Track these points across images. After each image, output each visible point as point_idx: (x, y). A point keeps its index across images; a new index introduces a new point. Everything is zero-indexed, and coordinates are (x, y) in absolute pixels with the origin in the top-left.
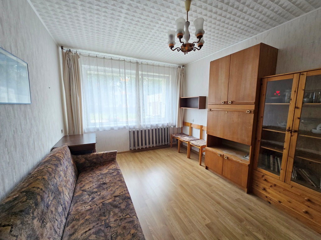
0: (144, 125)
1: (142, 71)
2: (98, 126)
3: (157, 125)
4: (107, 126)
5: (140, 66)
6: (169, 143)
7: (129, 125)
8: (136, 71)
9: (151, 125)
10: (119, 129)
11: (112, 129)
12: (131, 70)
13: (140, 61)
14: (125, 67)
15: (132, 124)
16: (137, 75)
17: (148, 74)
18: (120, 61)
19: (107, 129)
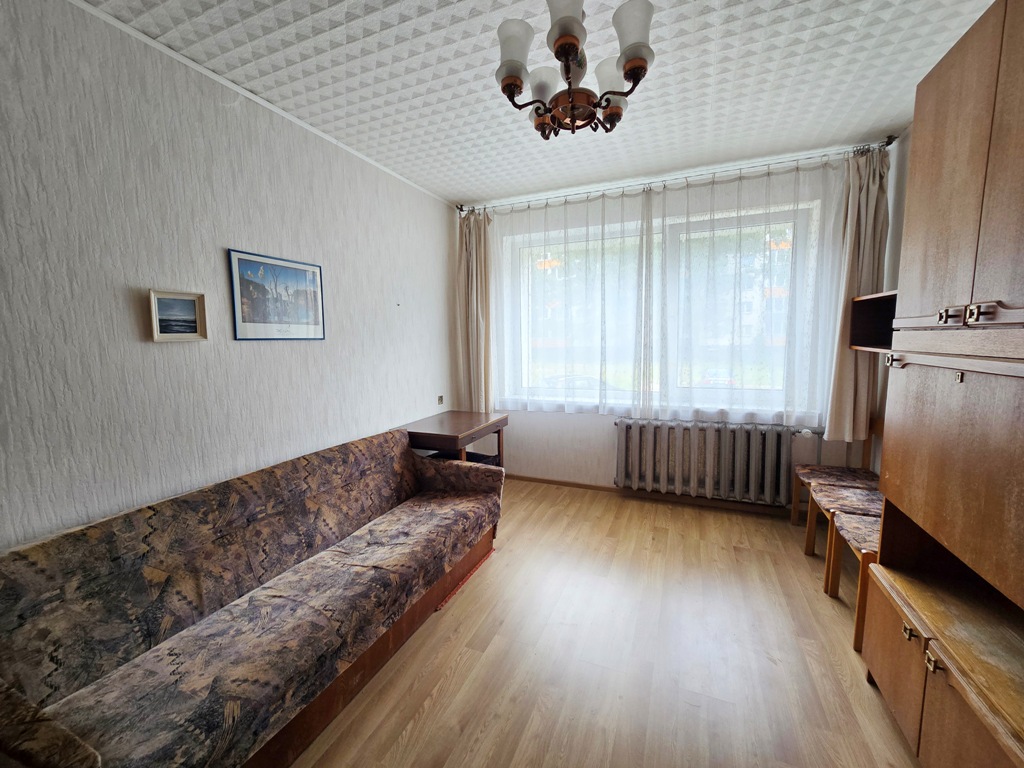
0: (664, 410)
1: (664, 217)
2: (525, 398)
3: (723, 413)
4: (547, 399)
5: (656, 200)
6: (783, 499)
7: (611, 402)
8: (643, 220)
9: (697, 412)
10: (581, 410)
11: (561, 408)
12: (622, 221)
13: (656, 182)
14: (603, 218)
15: (621, 402)
16: (647, 232)
17: (688, 223)
18: (590, 201)
19: (545, 408)
